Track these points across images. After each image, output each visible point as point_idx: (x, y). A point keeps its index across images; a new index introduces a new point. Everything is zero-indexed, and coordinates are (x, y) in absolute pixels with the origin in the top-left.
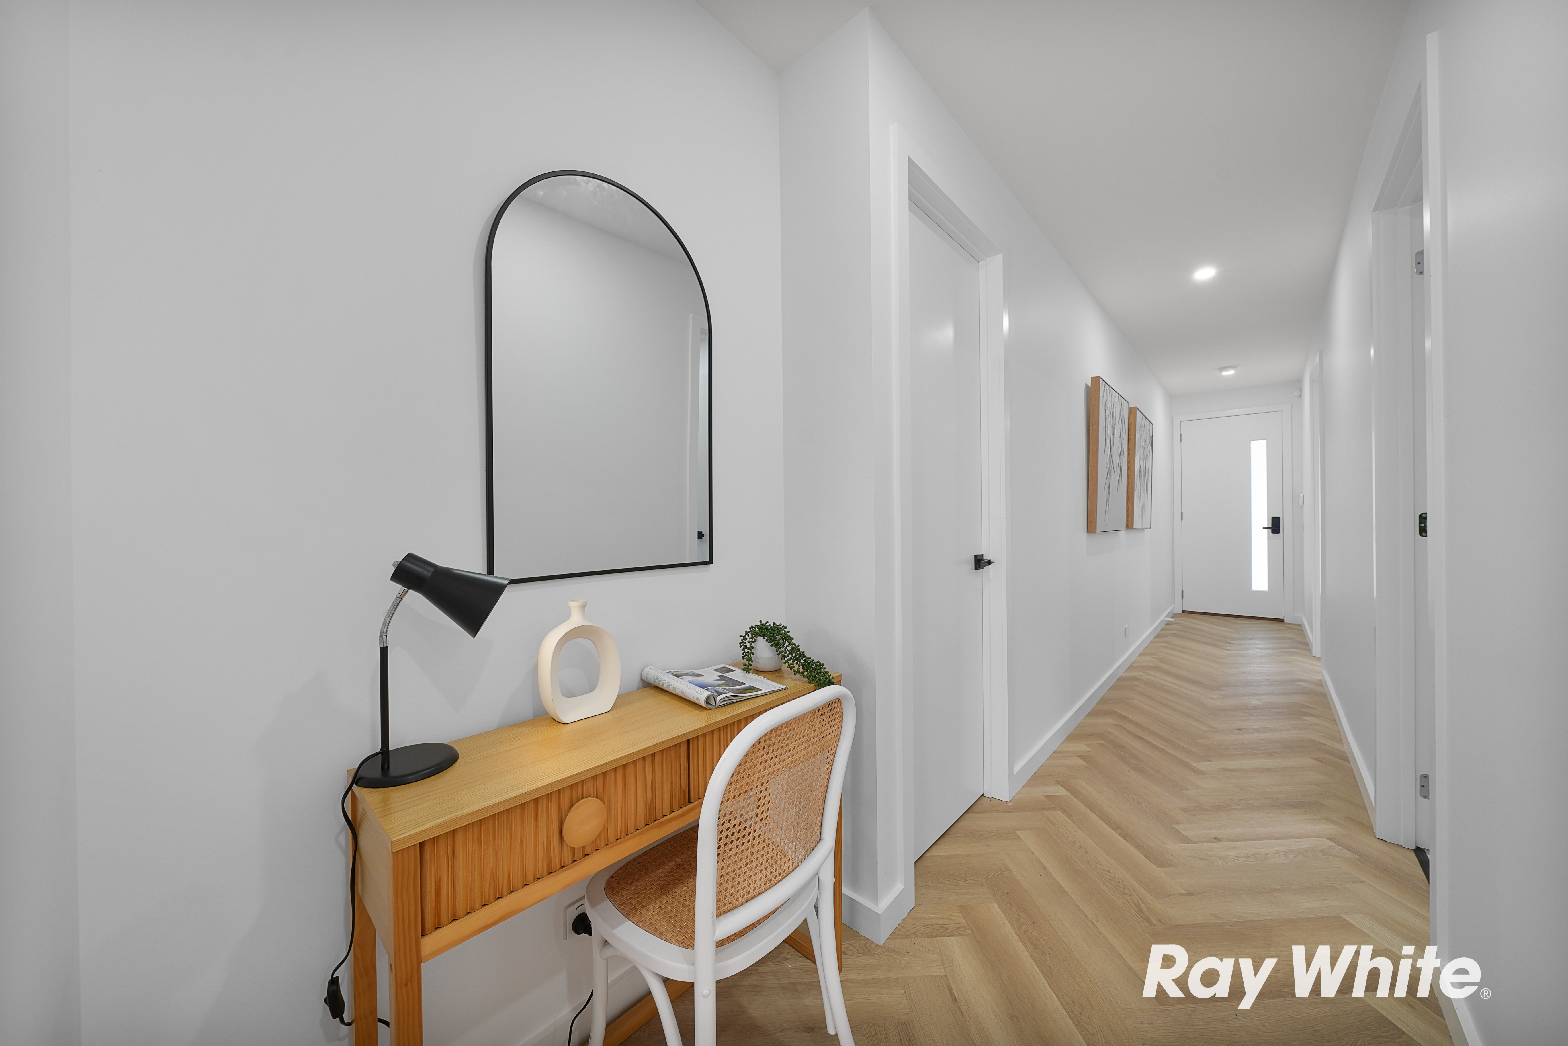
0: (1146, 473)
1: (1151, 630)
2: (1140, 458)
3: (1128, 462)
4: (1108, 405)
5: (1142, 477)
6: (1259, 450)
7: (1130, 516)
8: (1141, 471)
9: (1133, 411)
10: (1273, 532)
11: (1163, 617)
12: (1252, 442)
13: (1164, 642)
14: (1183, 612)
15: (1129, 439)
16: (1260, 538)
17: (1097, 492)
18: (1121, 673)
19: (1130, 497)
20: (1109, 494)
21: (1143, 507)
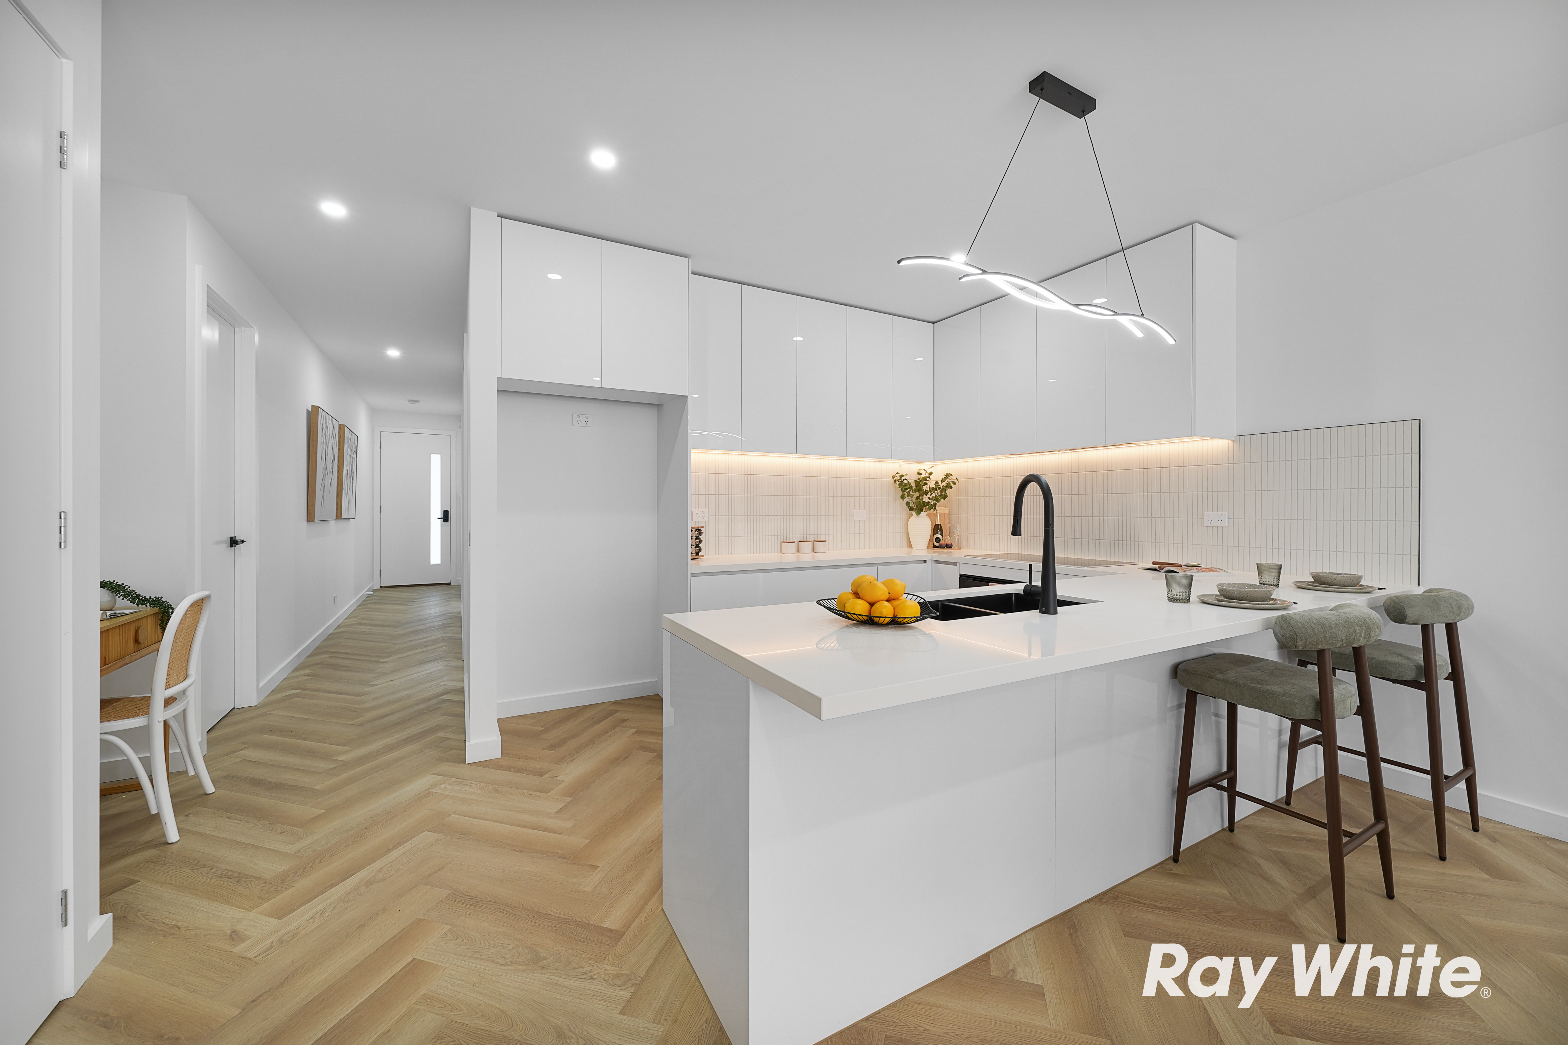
0: (352, 476)
1: (354, 601)
2: (347, 464)
3: (338, 467)
4: (324, 426)
5: (349, 478)
6: (436, 461)
7: (339, 509)
8: (348, 474)
9: (342, 428)
10: (444, 522)
11: (364, 592)
12: (431, 455)
13: (365, 609)
14: (381, 587)
15: (339, 449)
16: (436, 525)
17: (315, 491)
18: (331, 631)
19: (339, 494)
20: (324, 493)
21: (349, 502)
